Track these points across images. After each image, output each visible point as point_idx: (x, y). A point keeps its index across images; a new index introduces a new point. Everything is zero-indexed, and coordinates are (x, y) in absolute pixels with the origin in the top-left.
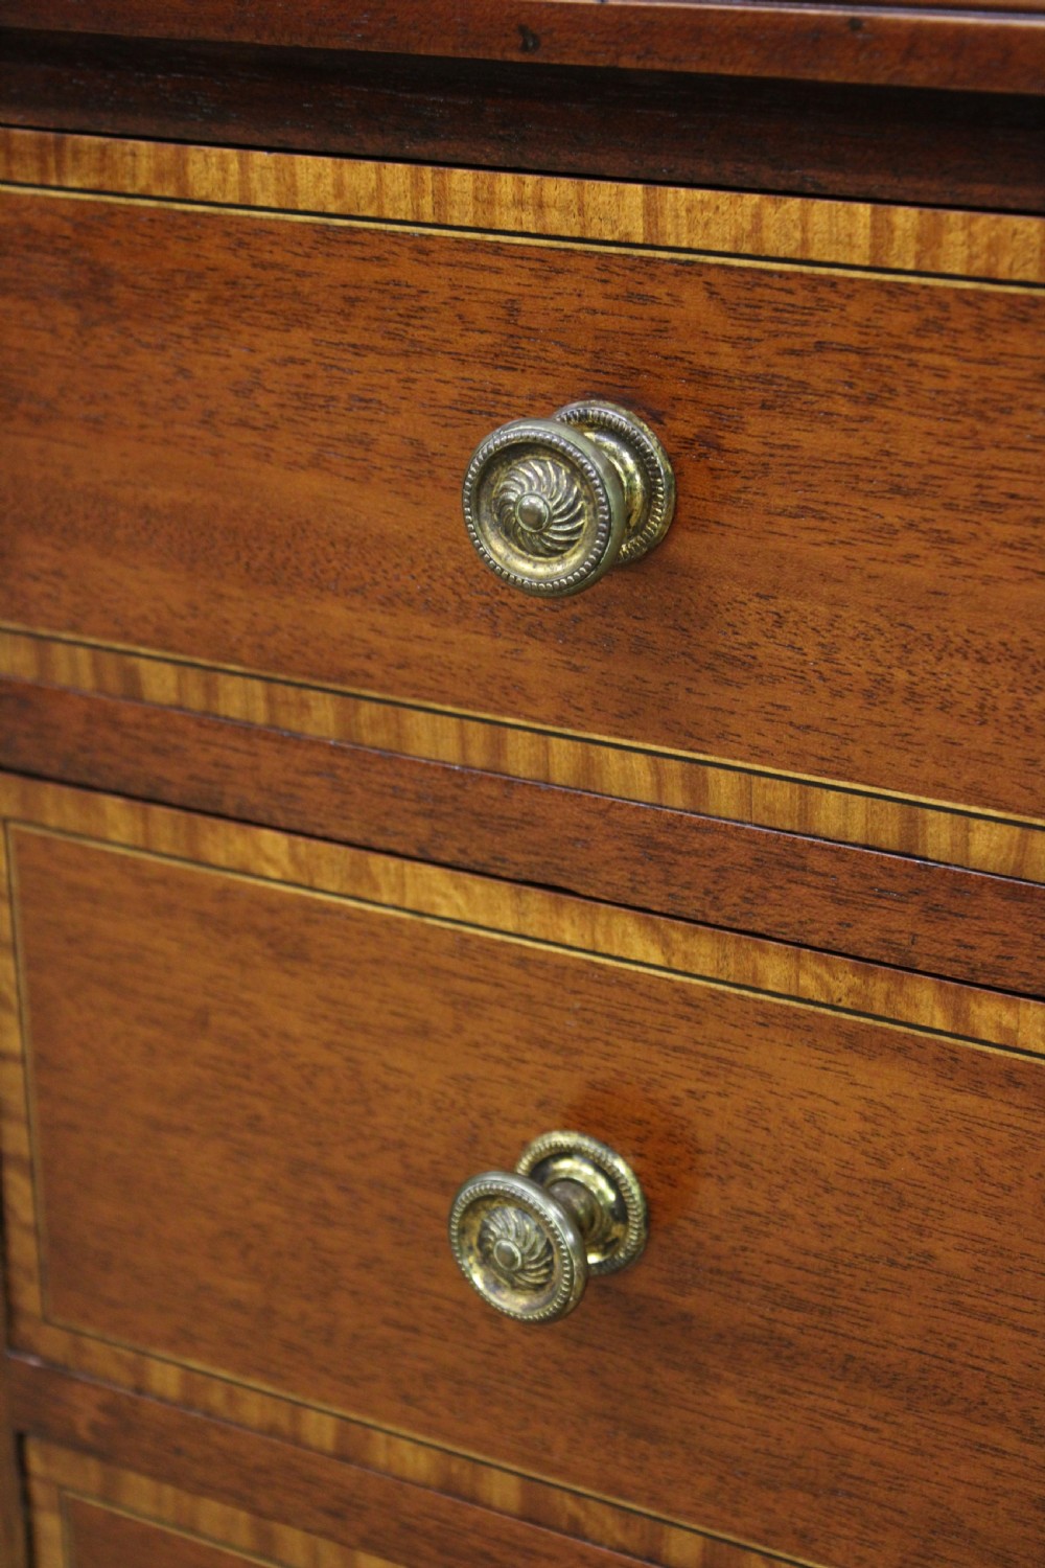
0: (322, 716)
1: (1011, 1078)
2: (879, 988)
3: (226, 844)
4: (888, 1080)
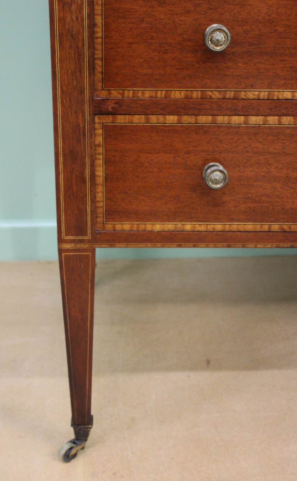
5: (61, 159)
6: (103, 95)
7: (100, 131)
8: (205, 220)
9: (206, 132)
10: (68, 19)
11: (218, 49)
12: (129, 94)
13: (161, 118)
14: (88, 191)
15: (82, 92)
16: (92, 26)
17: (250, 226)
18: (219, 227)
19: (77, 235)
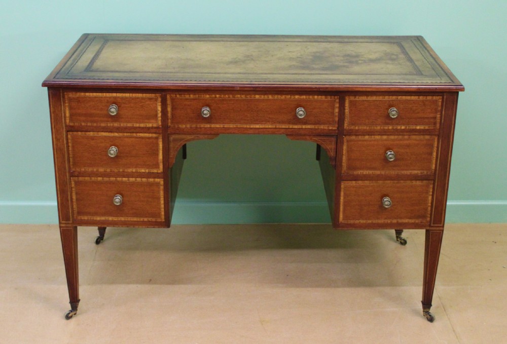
0: (95, 125)
1: (140, 138)
2: (132, 134)
3: (88, 133)
4: (133, 139)
5: (59, 192)
6: (74, 170)
7: (73, 183)
8: (117, 216)
9: (113, 184)
10: (59, 145)
11: (112, 156)
12: (83, 170)
13: (96, 178)
14: (70, 204)
15: (65, 169)
16: (68, 146)
17: (135, 219)
18: (123, 219)
19: (66, 221)
